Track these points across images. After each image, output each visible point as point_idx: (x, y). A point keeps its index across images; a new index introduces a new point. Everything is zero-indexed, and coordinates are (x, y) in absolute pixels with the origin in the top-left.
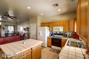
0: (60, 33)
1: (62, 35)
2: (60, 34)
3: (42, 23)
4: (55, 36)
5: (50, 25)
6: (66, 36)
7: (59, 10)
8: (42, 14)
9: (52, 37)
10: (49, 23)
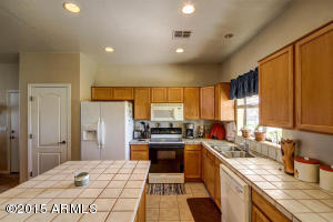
2: (171, 130)
5: (137, 96)
8: (109, 50)
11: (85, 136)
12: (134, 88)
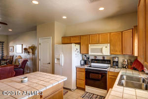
0: (104, 58)
1: (108, 62)
2: (103, 61)
3: (64, 38)
4: (93, 64)
5: (82, 40)
6: (115, 64)
7: (102, 9)
8: (65, 17)
9: (86, 67)
10: (80, 37)
11: (56, 61)
12: (80, 36)
